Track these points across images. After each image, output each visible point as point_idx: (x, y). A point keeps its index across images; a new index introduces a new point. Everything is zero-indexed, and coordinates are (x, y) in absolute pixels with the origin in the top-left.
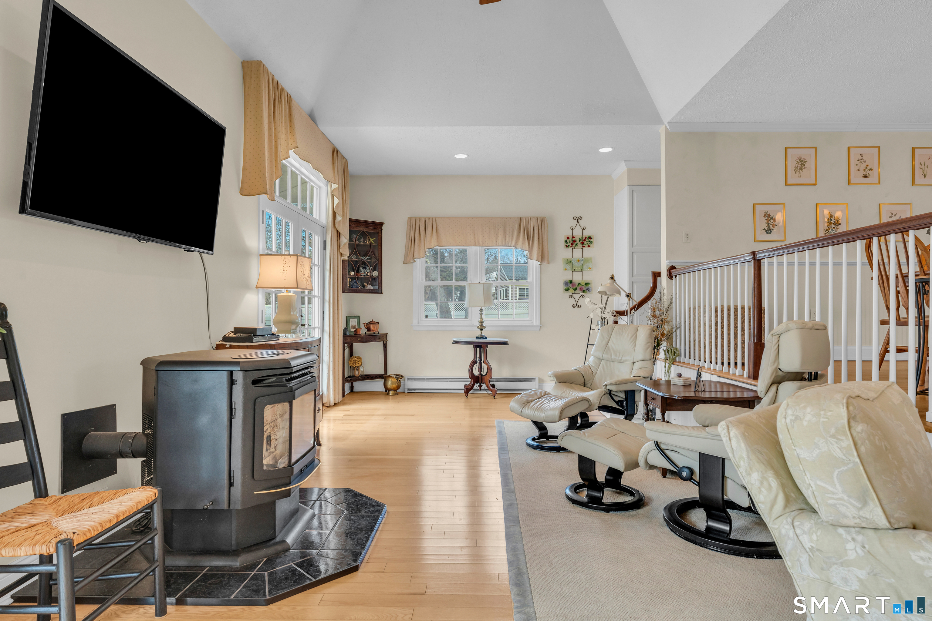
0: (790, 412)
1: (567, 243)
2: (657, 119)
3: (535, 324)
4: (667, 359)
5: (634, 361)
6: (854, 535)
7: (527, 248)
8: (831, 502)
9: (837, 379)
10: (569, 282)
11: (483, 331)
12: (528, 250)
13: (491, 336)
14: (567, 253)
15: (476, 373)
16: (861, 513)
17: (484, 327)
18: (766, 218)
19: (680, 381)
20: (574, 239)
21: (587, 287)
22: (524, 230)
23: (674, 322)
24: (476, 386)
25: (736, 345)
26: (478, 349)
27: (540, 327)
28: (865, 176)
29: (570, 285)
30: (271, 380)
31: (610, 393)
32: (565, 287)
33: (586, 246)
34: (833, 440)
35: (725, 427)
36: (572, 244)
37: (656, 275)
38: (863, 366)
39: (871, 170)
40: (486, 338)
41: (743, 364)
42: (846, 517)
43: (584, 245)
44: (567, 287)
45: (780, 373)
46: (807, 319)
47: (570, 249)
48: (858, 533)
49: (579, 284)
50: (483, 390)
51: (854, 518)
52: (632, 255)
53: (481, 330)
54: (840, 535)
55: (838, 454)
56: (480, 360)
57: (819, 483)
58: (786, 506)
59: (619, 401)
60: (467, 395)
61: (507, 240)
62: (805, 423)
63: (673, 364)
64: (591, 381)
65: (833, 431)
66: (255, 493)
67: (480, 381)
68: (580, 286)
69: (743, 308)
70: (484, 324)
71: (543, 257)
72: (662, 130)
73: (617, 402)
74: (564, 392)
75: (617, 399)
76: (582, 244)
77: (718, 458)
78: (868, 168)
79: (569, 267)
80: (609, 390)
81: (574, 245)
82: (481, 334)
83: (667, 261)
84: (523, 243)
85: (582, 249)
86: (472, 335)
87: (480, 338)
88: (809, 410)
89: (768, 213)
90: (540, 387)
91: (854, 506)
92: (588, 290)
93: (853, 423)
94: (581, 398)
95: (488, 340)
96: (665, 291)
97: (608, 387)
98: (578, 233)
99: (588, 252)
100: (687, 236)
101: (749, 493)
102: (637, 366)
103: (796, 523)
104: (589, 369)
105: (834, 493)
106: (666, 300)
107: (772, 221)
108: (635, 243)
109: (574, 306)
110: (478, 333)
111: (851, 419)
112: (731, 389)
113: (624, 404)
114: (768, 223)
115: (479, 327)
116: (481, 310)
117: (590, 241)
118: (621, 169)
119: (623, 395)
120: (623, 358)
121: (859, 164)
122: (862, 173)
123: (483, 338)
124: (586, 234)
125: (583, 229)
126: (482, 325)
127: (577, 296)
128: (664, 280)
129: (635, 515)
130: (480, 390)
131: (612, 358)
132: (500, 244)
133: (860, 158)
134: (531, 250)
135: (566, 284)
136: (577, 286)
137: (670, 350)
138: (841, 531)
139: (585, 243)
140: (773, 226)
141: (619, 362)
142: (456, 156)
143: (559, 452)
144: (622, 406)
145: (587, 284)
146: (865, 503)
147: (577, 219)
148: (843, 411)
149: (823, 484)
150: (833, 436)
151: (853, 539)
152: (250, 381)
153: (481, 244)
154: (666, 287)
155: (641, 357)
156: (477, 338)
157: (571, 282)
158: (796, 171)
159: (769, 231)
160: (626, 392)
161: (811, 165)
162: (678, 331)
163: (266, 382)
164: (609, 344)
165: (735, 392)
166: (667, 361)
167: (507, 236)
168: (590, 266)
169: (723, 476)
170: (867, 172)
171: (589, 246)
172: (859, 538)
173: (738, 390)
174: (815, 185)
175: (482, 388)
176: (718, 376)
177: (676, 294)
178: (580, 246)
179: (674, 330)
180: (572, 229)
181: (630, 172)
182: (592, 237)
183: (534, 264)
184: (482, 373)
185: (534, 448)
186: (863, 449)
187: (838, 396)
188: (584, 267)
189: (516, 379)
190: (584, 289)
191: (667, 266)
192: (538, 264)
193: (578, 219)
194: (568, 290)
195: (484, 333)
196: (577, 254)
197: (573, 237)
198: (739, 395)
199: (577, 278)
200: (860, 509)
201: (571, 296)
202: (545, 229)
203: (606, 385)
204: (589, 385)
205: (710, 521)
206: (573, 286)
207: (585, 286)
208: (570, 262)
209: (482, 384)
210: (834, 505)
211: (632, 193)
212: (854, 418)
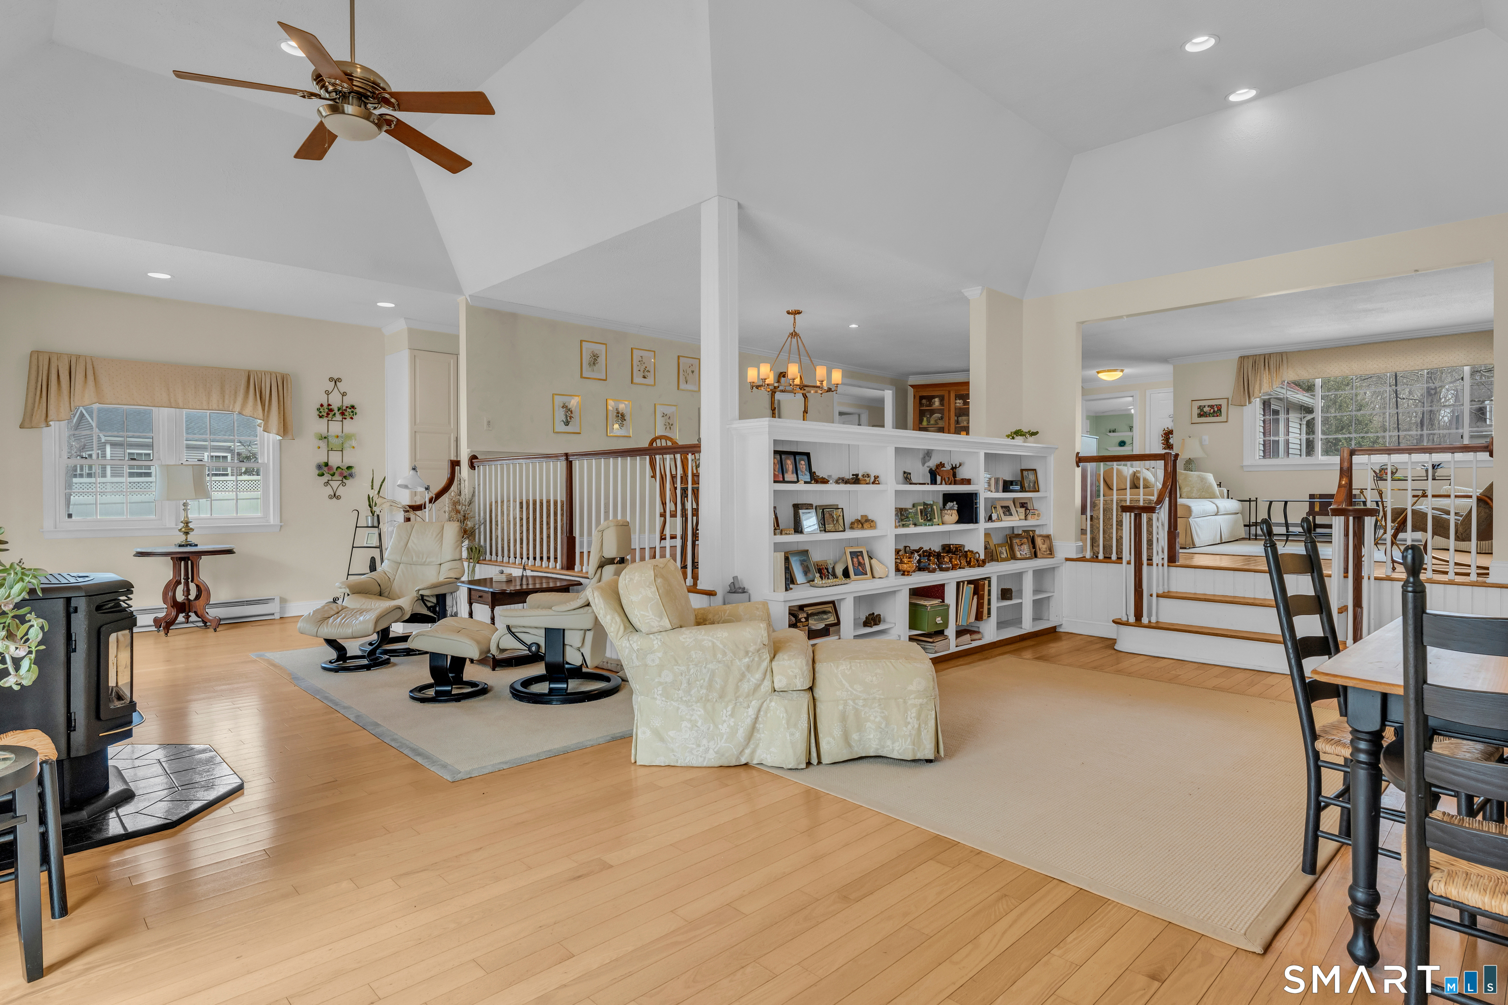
0: (627, 577)
1: (320, 412)
2: (457, 289)
3: (272, 522)
4: (471, 559)
5: (442, 562)
6: (657, 636)
7: (261, 416)
8: (647, 621)
9: (643, 559)
10: (324, 464)
11: (189, 536)
12: (262, 418)
13: (202, 541)
14: (321, 426)
15: (180, 597)
16: (660, 624)
17: (191, 529)
18: (564, 409)
19: (503, 578)
20: (330, 407)
21: (349, 472)
22: (255, 390)
23: (477, 518)
24: (181, 618)
25: (542, 539)
26: (183, 563)
27: (281, 526)
28: (644, 377)
29: (324, 468)
30: (109, 606)
31: (422, 599)
32: (317, 472)
33: (348, 418)
34: (647, 588)
35: (591, 591)
36: (328, 414)
37: (455, 464)
38: (640, 552)
39: (648, 371)
40: (196, 545)
41: (556, 558)
42: (654, 627)
43: (346, 417)
44: (320, 472)
45: (603, 559)
46: (619, 518)
47: (325, 419)
48: (659, 635)
49: (338, 467)
50: (192, 622)
51: (657, 627)
52: (414, 434)
53: (187, 533)
54: (651, 638)
55: (650, 595)
56: (187, 579)
57: (641, 613)
58: (624, 631)
59: (431, 606)
60: (168, 632)
61: (227, 402)
62: (635, 582)
63: (478, 563)
64: (388, 589)
65: (648, 584)
66: (100, 735)
67: (187, 609)
68: (339, 470)
69: (556, 503)
70: (191, 525)
71: (285, 429)
72: (461, 301)
73: (429, 608)
74: (364, 604)
75: (429, 604)
76: (342, 415)
77: (559, 629)
78: (647, 369)
79: (323, 444)
80: (421, 595)
81: (330, 416)
82: (186, 539)
83: (468, 450)
84: (252, 408)
85: (342, 421)
86: (172, 541)
87: (187, 545)
88: (636, 574)
89: (566, 405)
90: (282, 609)
91: (657, 620)
92: (351, 475)
93: (656, 579)
94: (394, 606)
95: (200, 548)
96: (467, 483)
97: (421, 592)
98: (336, 401)
99: (350, 426)
100: (489, 422)
101: (582, 653)
102: (444, 567)
103: (630, 639)
104: (385, 575)
105: (648, 616)
106: (466, 491)
107: (569, 412)
108: (418, 421)
109: (331, 497)
110: (181, 538)
111: (655, 576)
112: (544, 581)
113: (437, 609)
114: (566, 415)
115: (183, 529)
116: (185, 505)
117: (352, 412)
118: (400, 326)
119: (434, 600)
120: (428, 560)
121: (640, 365)
122: (641, 374)
123: (191, 545)
124: (348, 401)
125: (344, 394)
126: (187, 526)
127: (335, 484)
128: (464, 470)
129: (485, 699)
130: (187, 623)
131: (414, 560)
132: (215, 406)
133: (641, 360)
134: (266, 419)
135: (319, 467)
136: (335, 471)
137: (474, 548)
138: (651, 636)
139: (346, 414)
140: (570, 419)
141: (423, 564)
142: (149, 274)
143: (370, 670)
144: (434, 612)
145: (349, 468)
146: (661, 618)
147: (334, 381)
148: (652, 573)
149: (643, 613)
150: (648, 587)
151: (657, 638)
152: (93, 608)
153: (181, 405)
154: (466, 478)
155: (449, 558)
156: (180, 546)
157: (327, 464)
158: (590, 364)
159: (567, 423)
160: (438, 596)
161: (602, 360)
162: (482, 527)
163: (104, 608)
164: (409, 544)
165: (548, 583)
166: (471, 561)
167: (227, 397)
168: (354, 445)
169: (564, 645)
170: (646, 373)
171: (352, 418)
172: (659, 637)
173: (551, 581)
174: (605, 380)
175: (191, 619)
176: (532, 571)
177: (479, 485)
178: (338, 417)
179: (477, 526)
180: (328, 393)
181: (411, 331)
182: (355, 407)
183: (272, 438)
184: (190, 597)
185: (336, 670)
186: (660, 591)
187: (649, 566)
188: (345, 446)
189: (244, 601)
190: (345, 474)
191: (468, 455)
192: (278, 439)
193: (336, 381)
194: (322, 475)
195: (192, 538)
196: (335, 427)
197: (329, 405)
198: (558, 584)
199: (335, 460)
200: (659, 622)
201: (327, 483)
202: (287, 390)
203: (419, 590)
204: (386, 594)
205: (553, 684)
206: (329, 469)
207: (346, 470)
208: (325, 438)
209: (189, 614)
210: (649, 622)
211: (414, 359)
212: (657, 576)
